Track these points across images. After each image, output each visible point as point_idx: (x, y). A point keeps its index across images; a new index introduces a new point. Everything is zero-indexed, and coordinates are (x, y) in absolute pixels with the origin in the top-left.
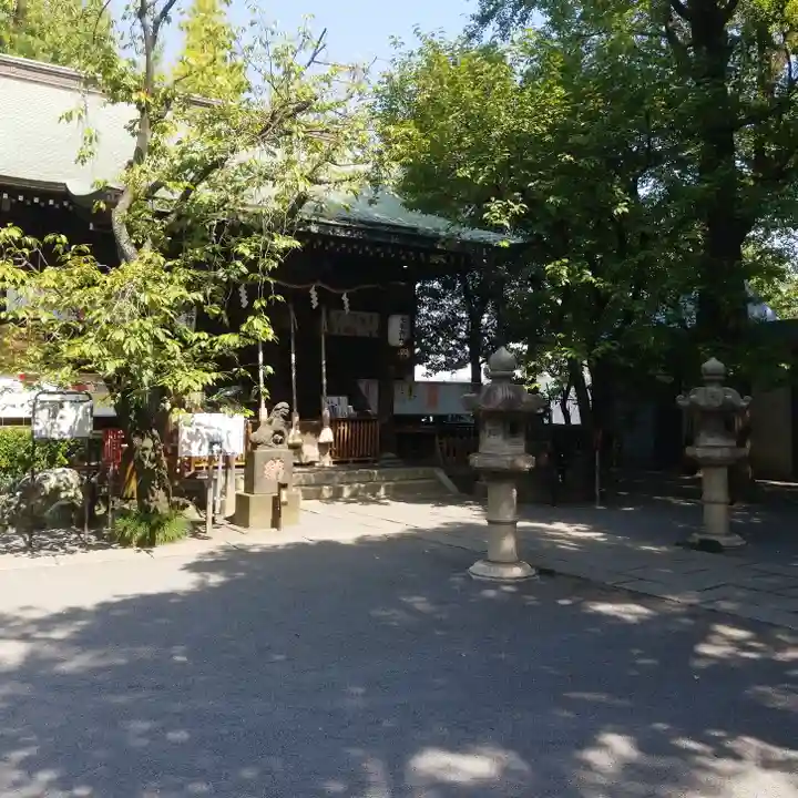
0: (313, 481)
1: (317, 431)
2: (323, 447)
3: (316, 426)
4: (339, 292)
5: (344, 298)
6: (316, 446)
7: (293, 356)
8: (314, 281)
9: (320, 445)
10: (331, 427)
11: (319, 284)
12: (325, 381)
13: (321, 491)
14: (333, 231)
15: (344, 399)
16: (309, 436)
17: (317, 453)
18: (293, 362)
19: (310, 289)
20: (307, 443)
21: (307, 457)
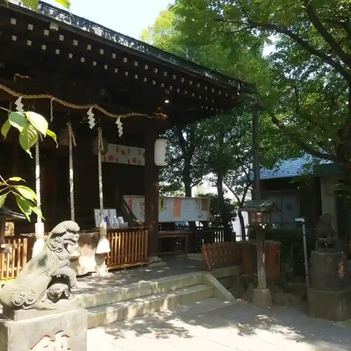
0: (95, 303)
1: (94, 243)
2: (99, 257)
3: (94, 237)
4: (115, 116)
5: (118, 122)
6: (93, 257)
7: (71, 172)
8: (91, 104)
9: (97, 255)
10: (107, 237)
11: (97, 107)
12: (101, 195)
13: (105, 315)
14: (117, 39)
15: (113, 212)
16: (86, 248)
17: (95, 264)
18: (71, 176)
19: (88, 110)
20: (85, 255)
21: (84, 269)
